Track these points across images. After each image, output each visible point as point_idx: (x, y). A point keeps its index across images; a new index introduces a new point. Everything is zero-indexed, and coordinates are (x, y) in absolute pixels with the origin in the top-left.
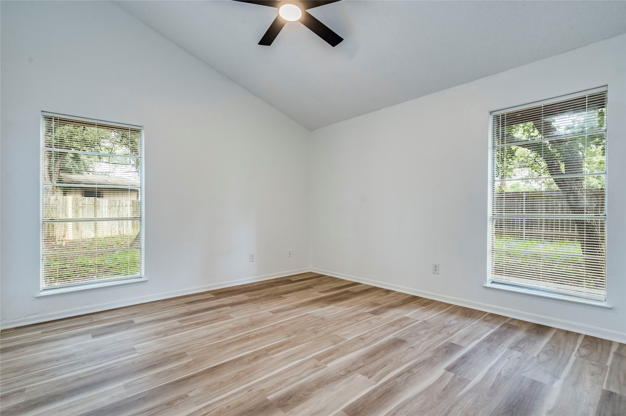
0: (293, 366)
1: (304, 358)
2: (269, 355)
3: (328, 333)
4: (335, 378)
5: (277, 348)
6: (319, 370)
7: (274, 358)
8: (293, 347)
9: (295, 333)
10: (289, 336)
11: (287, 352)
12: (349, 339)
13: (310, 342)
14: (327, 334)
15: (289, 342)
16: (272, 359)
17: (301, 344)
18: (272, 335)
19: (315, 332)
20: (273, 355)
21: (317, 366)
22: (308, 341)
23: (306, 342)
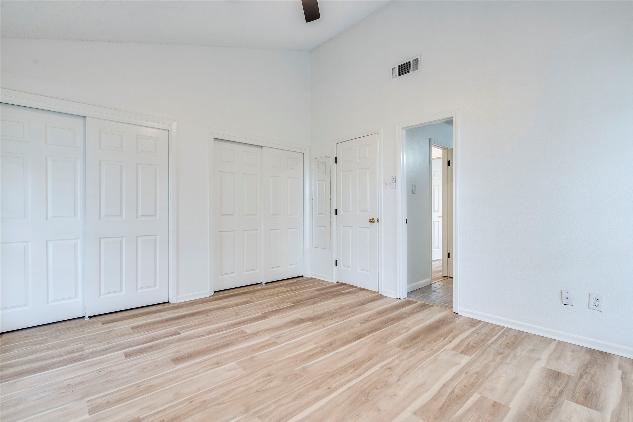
0: (297, 338)
1: (287, 344)
2: (320, 347)
3: (253, 373)
4: (267, 331)
5: (314, 353)
6: (276, 335)
7: (314, 344)
8: (298, 355)
9: (296, 374)
10: (304, 369)
11: (303, 349)
12: (234, 363)
13: (279, 360)
14: (256, 372)
15: (303, 361)
16: (316, 344)
17: (289, 358)
18: (325, 371)
19: (270, 375)
20: (316, 347)
21: (277, 338)
22: (281, 361)
23: (284, 360)
